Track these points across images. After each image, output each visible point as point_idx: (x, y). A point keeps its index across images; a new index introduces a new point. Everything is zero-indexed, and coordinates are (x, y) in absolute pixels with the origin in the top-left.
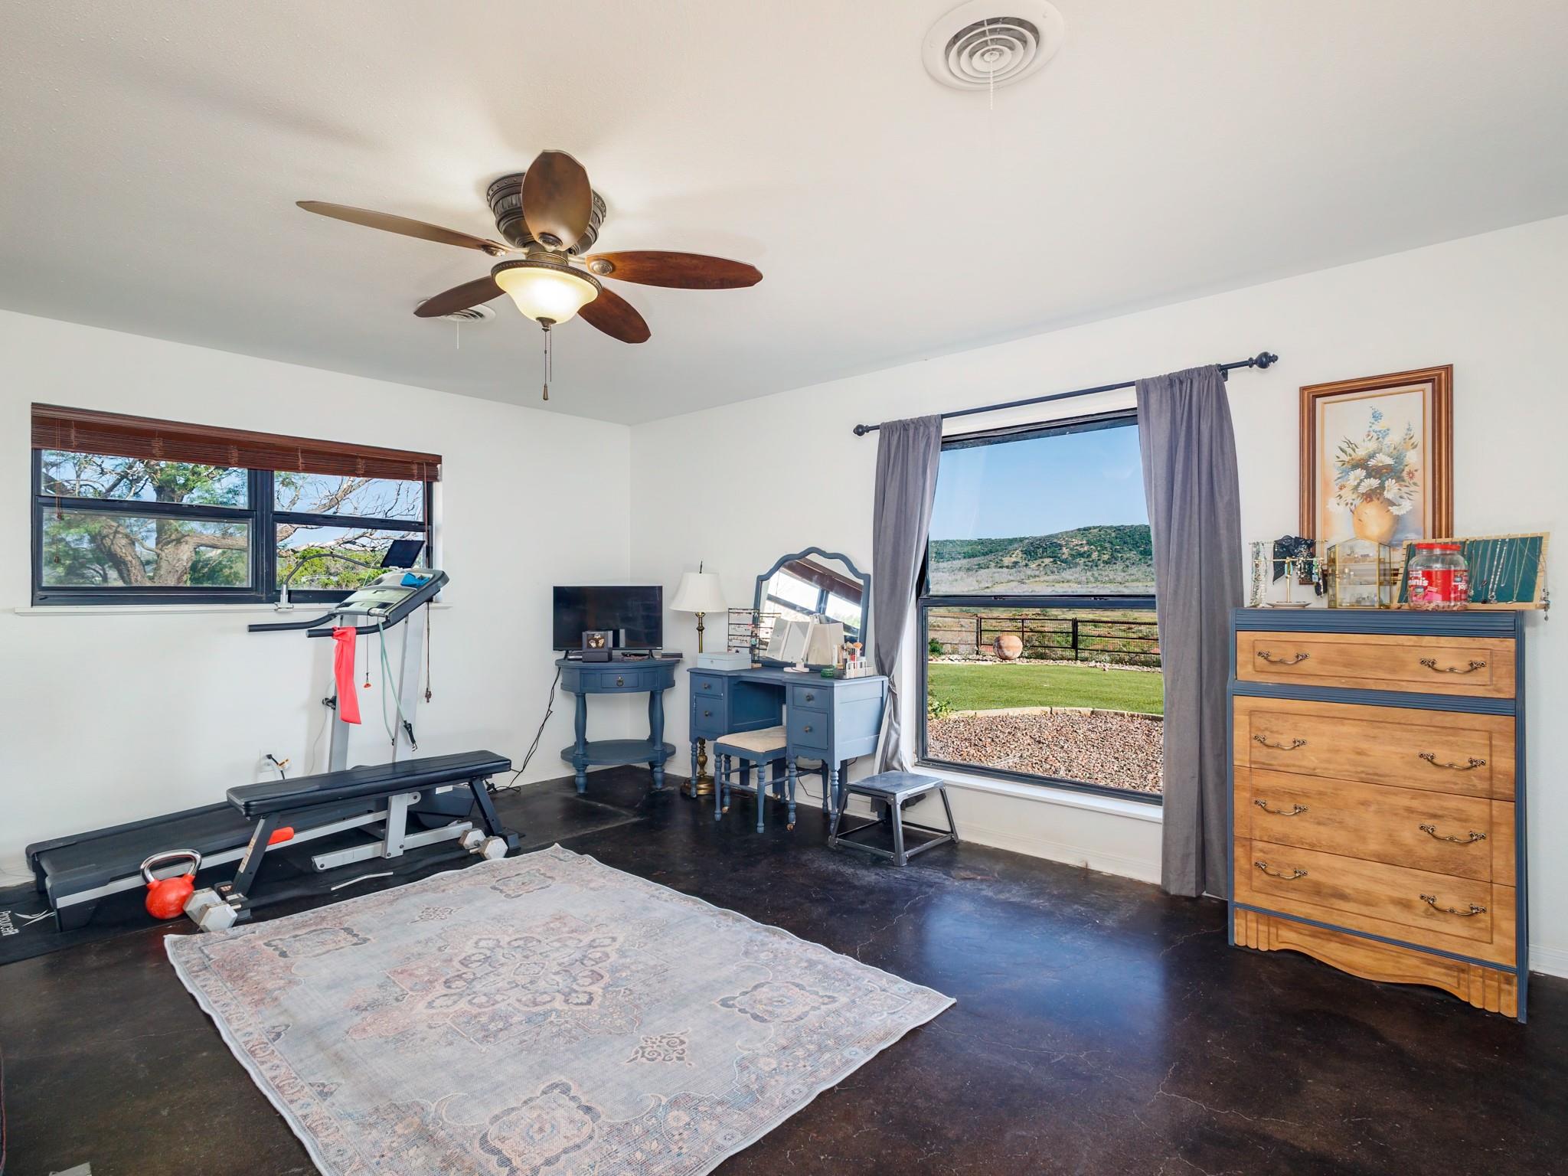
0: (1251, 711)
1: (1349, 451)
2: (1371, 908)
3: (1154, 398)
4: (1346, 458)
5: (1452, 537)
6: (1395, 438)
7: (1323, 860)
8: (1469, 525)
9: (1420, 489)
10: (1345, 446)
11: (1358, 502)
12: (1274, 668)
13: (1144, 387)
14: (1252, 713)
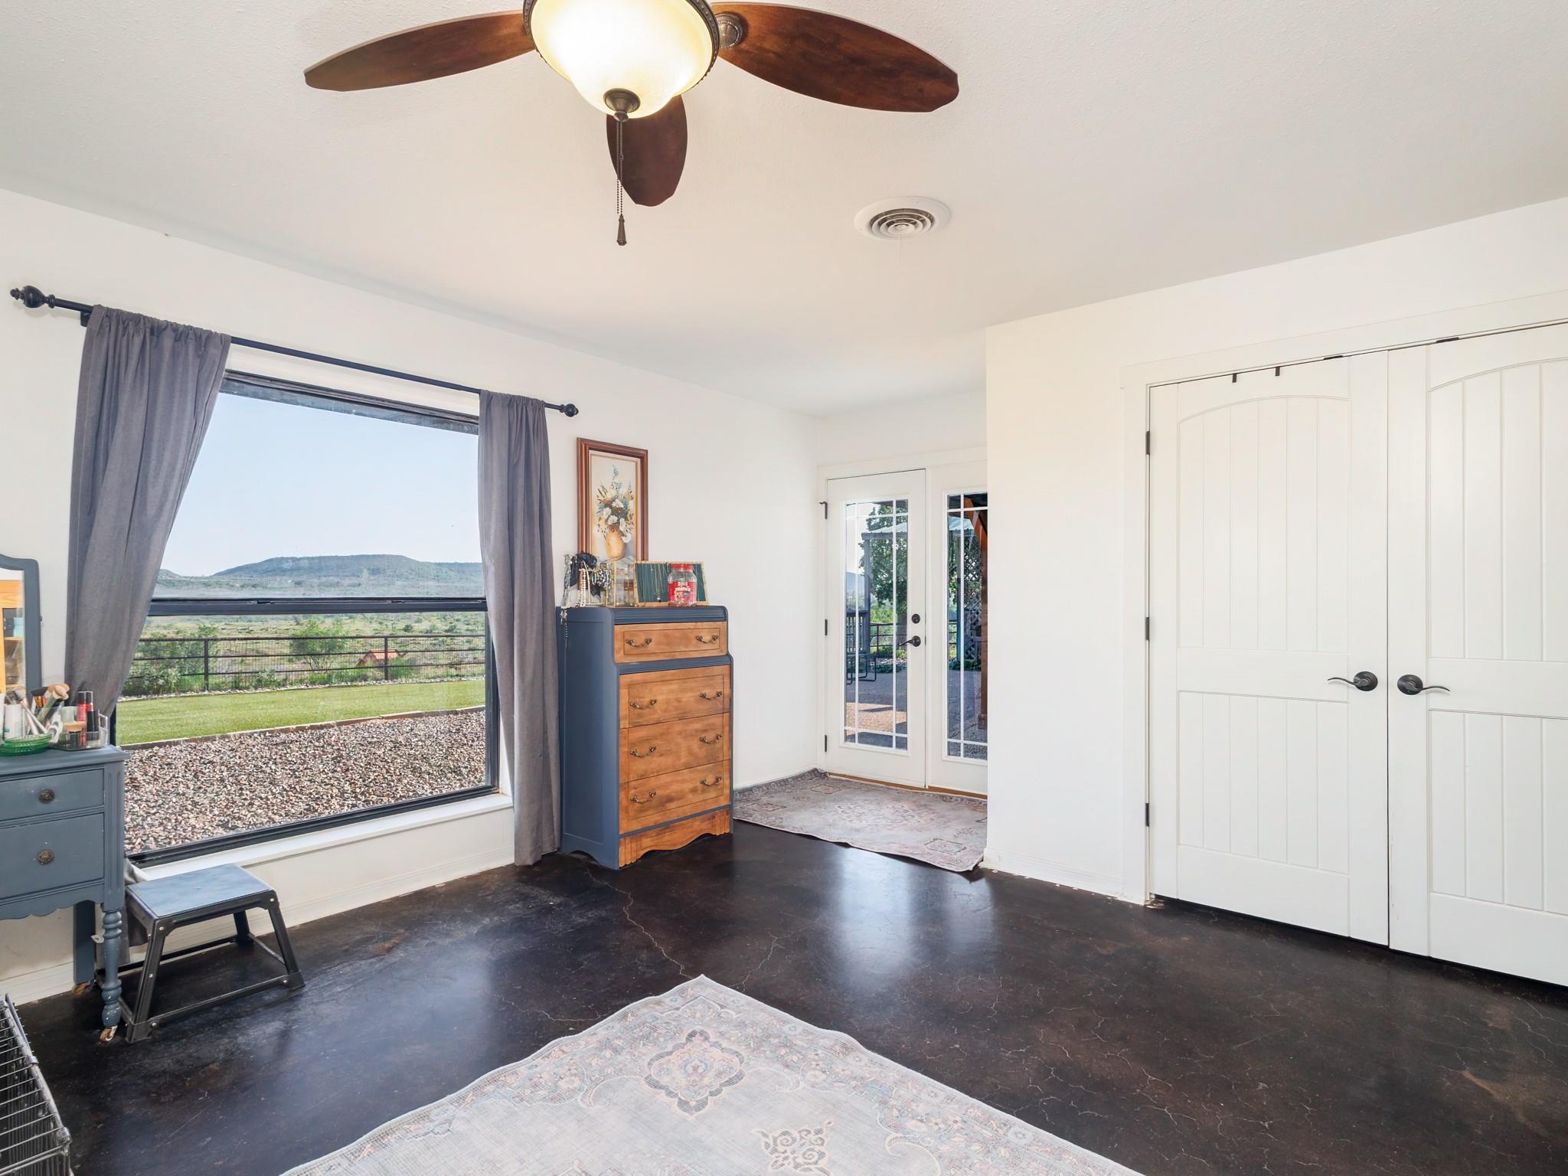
0: (629, 685)
1: (603, 493)
2: (682, 801)
3: (497, 411)
4: (602, 499)
5: (647, 560)
6: (623, 491)
7: (664, 779)
8: (657, 555)
9: (634, 527)
10: (601, 489)
11: (607, 531)
12: (636, 651)
13: (488, 399)
14: (630, 686)
